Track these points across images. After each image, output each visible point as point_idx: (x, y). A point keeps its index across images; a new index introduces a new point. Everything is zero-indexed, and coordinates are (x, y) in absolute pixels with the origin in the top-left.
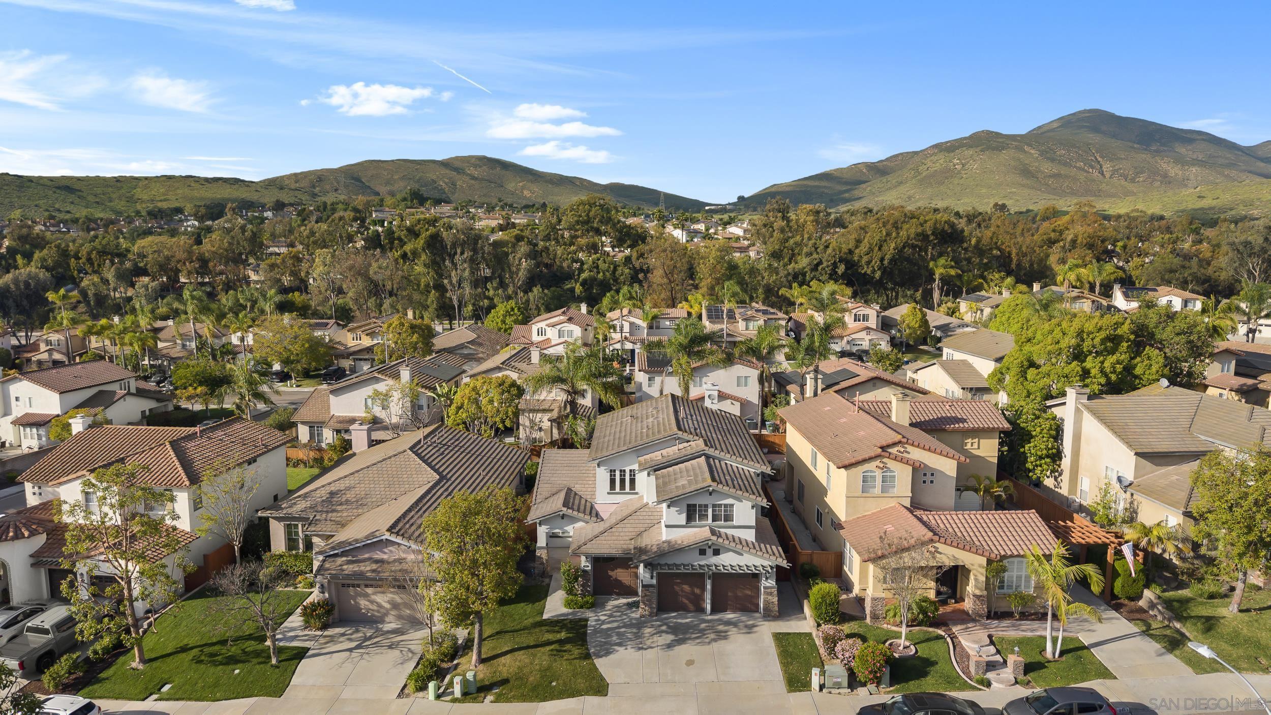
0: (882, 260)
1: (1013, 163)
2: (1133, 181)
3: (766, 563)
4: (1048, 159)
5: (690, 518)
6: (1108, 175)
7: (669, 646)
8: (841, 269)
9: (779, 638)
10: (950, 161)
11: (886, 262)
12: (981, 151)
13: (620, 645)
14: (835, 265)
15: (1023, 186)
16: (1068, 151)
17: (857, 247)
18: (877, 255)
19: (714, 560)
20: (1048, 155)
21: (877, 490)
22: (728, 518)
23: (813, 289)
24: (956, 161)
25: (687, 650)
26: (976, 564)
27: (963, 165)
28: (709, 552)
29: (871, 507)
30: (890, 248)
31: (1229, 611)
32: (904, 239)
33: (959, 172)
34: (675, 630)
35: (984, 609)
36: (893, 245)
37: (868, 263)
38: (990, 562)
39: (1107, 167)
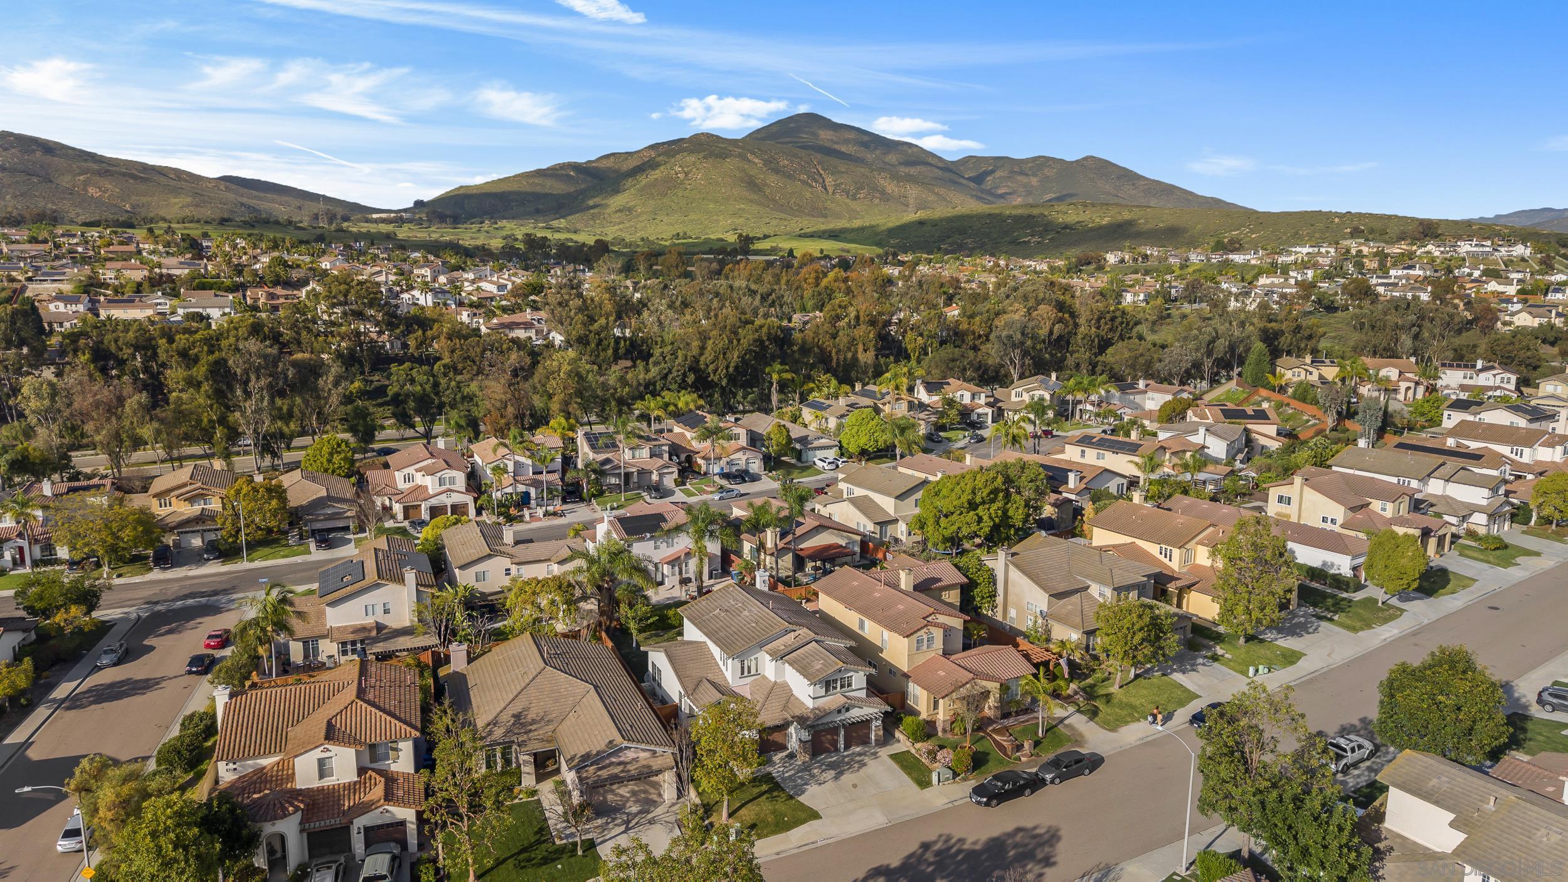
0: (727, 367)
1: (738, 175)
2: (854, 198)
3: (876, 710)
4: (772, 170)
5: (827, 691)
6: (830, 190)
7: (836, 778)
8: (691, 378)
9: (894, 757)
10: (672, 169)
11: (731, 370)
12: (704, 158)
13: (806, 784)
14: (685, 375)
15: (751, 201)
16: (792, 161)
17: (701, 354)
18: (722, 364)
19: (848, 715)
20: (772, 166)
21: (925, 647)
22: (849, 685)
23: (667, 400)
24: (678, 169)
25: (848, 778)
26: (993, 686)
27: (686, 174)
28: (843, 710)
29: (921, 659)
30: (735, 357)
31: (1114, 689)
32: (745, 345)
33: (682, 183)
34: (831, 766)
35: (999, 713)
36: (736, 354)
37: (715, 371)
38: (1001, 685)
39: (829, 180)
